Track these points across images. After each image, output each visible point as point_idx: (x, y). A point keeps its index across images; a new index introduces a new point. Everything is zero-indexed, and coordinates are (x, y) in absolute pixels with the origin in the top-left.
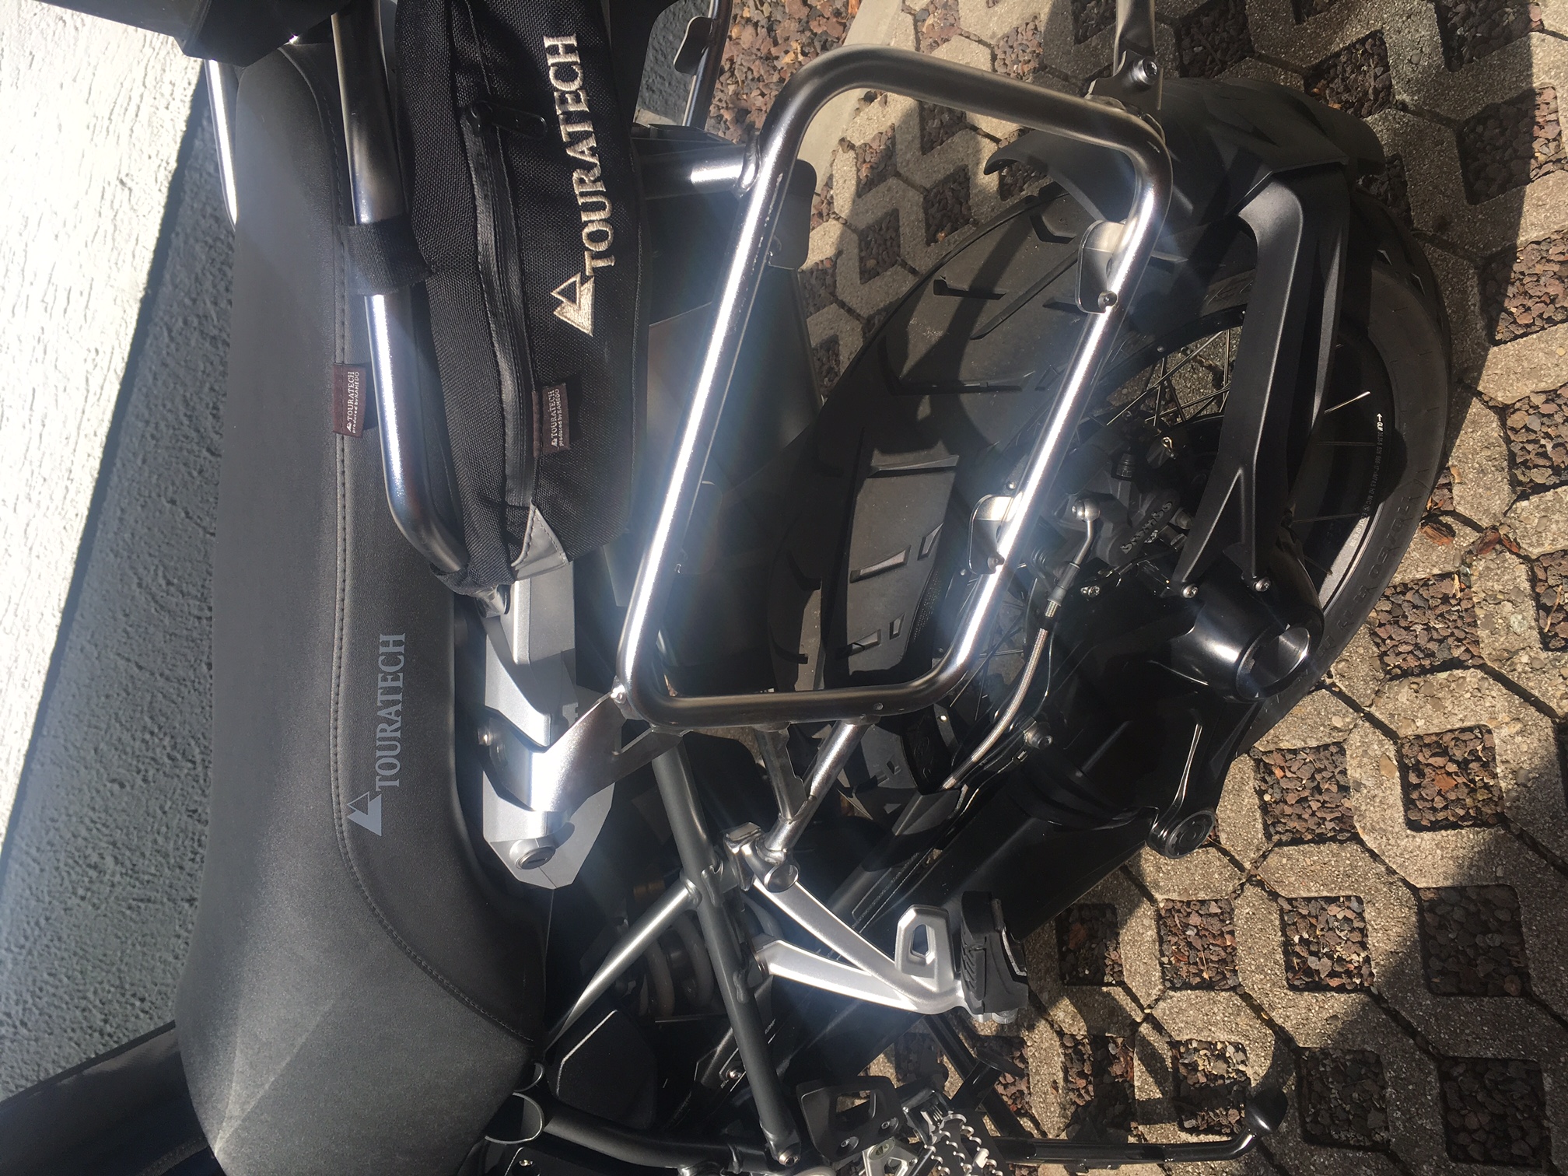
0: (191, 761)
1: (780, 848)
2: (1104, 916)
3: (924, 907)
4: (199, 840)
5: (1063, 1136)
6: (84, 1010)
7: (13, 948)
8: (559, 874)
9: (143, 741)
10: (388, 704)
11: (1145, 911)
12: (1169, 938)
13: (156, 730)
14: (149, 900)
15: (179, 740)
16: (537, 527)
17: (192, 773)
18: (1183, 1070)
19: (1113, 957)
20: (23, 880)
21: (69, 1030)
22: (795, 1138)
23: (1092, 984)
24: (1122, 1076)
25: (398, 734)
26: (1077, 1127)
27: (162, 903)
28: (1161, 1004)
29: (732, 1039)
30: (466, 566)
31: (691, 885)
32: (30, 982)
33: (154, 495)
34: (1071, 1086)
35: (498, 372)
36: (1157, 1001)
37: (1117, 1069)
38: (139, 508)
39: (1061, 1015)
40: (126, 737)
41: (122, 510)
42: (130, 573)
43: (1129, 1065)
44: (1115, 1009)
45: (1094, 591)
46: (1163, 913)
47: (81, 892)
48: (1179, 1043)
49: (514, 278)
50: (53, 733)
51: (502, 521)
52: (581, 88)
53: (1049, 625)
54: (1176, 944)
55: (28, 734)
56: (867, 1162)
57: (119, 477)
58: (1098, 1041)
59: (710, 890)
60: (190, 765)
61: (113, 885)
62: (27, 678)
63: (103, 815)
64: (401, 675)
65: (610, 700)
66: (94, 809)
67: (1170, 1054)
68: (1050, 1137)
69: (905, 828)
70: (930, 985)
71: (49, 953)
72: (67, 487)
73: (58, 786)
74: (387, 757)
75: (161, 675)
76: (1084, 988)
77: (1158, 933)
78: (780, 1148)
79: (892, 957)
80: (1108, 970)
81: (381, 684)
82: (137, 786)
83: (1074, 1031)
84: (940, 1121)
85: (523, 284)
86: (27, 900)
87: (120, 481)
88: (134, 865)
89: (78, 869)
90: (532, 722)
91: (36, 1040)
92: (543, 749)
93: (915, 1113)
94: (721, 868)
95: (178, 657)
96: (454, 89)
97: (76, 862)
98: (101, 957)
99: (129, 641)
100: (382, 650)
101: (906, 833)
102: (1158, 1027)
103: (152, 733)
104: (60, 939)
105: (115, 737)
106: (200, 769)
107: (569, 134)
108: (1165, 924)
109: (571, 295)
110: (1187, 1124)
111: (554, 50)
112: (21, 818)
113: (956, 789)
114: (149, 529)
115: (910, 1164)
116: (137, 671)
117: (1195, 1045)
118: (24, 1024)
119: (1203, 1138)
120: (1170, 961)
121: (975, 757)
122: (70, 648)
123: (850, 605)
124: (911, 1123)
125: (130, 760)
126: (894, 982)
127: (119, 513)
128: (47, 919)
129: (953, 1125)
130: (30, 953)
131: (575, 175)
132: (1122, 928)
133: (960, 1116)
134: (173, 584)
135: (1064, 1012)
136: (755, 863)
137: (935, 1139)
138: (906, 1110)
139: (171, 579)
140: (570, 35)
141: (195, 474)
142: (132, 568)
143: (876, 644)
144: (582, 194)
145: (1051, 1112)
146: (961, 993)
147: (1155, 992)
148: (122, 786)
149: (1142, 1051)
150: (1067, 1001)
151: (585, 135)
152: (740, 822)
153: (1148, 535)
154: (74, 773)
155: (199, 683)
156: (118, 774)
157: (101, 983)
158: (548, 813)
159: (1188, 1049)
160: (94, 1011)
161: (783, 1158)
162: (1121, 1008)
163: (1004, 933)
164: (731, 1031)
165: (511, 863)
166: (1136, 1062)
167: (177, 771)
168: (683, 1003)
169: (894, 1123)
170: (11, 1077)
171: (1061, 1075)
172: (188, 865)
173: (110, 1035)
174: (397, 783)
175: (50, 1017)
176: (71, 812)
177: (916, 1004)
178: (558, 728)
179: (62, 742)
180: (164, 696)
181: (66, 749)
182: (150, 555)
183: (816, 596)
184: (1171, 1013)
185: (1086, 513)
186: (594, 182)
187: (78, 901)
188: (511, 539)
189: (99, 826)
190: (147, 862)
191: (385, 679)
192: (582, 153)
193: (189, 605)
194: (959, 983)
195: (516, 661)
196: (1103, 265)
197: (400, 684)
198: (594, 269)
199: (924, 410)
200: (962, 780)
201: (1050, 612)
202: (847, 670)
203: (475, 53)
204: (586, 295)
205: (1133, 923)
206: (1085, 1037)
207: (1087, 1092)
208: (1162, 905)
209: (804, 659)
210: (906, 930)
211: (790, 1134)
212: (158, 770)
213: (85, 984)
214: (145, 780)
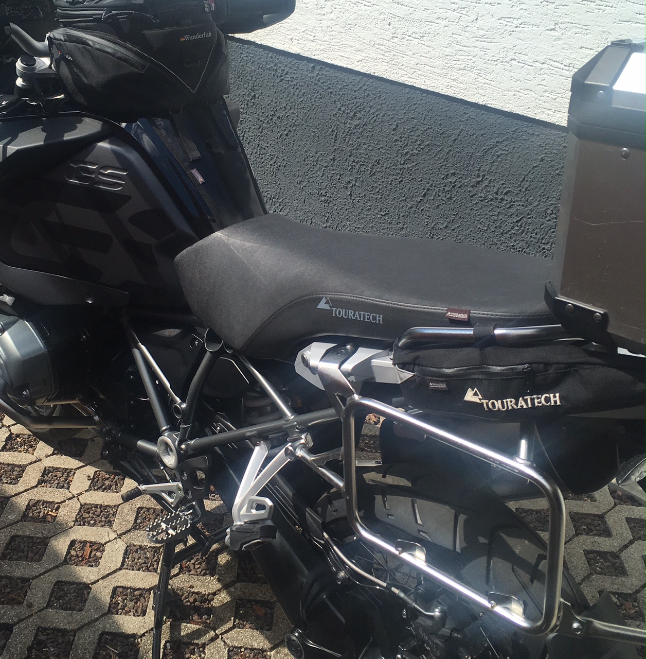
0: (405, 162)
1: (301, 454)
2: (267, 625)
3: (272, 509)
4: (364, 165)
5: (169, 587)
6: (285, 108)
7: (319, 77)
8: (299, 368)
9: (417, 140)
10: (360, 315)
11: (266, 645)
12: (253, 654)
13: (421, 147)
14: (335, 140)
15: (415, 157)
16: (407, 375)
17: (398, 163)
18: (192, 647)
19: (247, 625)
20: (351, 83)
21: (276, 101)
22: (190, 452)
23: (236, 613)
24: (192, 619)
25: (350, 318)
26: (172, 594)
27: (333, 146)
28: (223, 643)
29: (233, 429)
30: (400, 348)
31: (292, 417)
32: (301, 84)
33: (546, 151)
34: (190, 595)
35: (451, 368)
36: (224, 642)
37: (195, 617)
38: (539, 143)
39: (223, 596)
40: (419, 132)
41: (538, 135)
42: (504, 138)
43: (197, 623)
44: (223, 621)
45: (404, 615)
46: (265, 653)
47: (343, 108)
48: (204, 649)
49: (480, 377)
50: (424, 98)
51: (409, 364)
52: (543, 404)
53: (388, 588)
54: (249, 656)
55: (423, 87)
56: (175, 484)
57: (556, 134)
58: (209, 611)
59: (289, 425)
60: (402, 162)
61: (345, 123)
62: (452, 88)
63: (380, 120)
64: (369, 321)
65: (354, 394)
66: (384, 116)
67: (200, 643)
68: (170, 581)
69: (309, 513)
70: (243, 512)
71: (314, 93)
72: (551, 109)
73: (397, 100)
74: (343, 313)
75: (450, 150)
76: (234, 609)
77: (256, 649)
78: (188, 445)
79: (256, 496)
80: (241, 622)
81: (367, 314)
82: (393, 136)
83: (215, 601)
84: (188, 517)
85: (479, 379)
86: (342, 84)
87: (554, 135)
88: (354, 134)
89: (354, 107)
90: (349, 366)
91: (273, 86)
92: (339, 368)
93: (192, 507)
94: (297, 430)
95: (459, 159)
96: (539, 363)
97: (358, 106)
98: (310, 117)
99: (469, 136)
100: (378, 315)
101: (307, 513)
102: (213, 640)
103: (420, 145)
104: (321, 98)
105: (419, 127)
106: (400, 167)
107: (527, 399)
108: (259, 653)
109: (475, 394)
110: (168, 644)
111: (555, 397)
112: (382, 83)
113: (323, 538)
114: (528, 148)
115: (172, 503)
116: (453, 139)
117: (203, 655)
118: (281, 80)
119: (162, 650)
120: (242, 652)
121: (335, 548)
122: (467, 108)
123: (402, 498)
124: (188, 505)
125: (407, 134)
126: (246, 496)
127: (537, 133)
128: (331, 93)
129: (186, 522)
130: (316, 84)
131: (513, 400)
132: (260, 632)
133: (189, 525)
134: (498, 158)
135: (223, 597)
136: (297, 443)
137: (181, 514)
138: (194, 503)
139: (501, 157)
140: (560, 402)
141: (557, 172)
142: (507, 139)
143: (385, 508)
144: (507, 402)
145: (180, 583)
146: (239, 523)
147: (228, 641)
148: (394, 130)
149: (202, 630)
150: (229, 600)
151: (527, 404)
152: (314, 439)
153: (428, 645)
154: (402, 108)
155: (445, 168)
156: (400, 128)
157: (297, 116)
158: (317, 368)
159: (201, 652)
160: (284, 112)
161: (183, 446)
162: (222, 625)
163: (259, 540)
164: (235, 429)
165: (304, 351)
166: (198, 627)
167: (400, 156)
168: (249, 410)
169: (190, 497)
170: (257, 74)
171: (196, 591)
172: (352, 159)
173: (272, 119)
174: (334, 315)
175: (284, 92)
176: (383, 105)
177: (237, 504)
178: (347, 374)
179: (419, 102)
180: (439, 151)
181: (415, 104)
182: (514, 148)
183: (410, 485)
184: (218, 647)
185: (437, 613)
186: (511, 405)
187: (339, 107)
188: (403, 366)
189: (375, 118)
190: (355, 140)
191: (368, 315)
192: (521, 403)
193: (486, 165)
194: (243, 524)
195: (372, 360)
196: (507, 606)
197: (366, 320)
198: (483, 403)
199: (482, 540)
200: (326, 541)
201: (393, 589)
202: (376, 495)
203: (552, 370)
204: (476, 399)
205: (262, 638)
206: (212, 605)
207: (187, 602)
208: (268, 653)
209: (384, 477)
210: (265, 501)
211: (192, 450)
212: (401, 147)
213: (297, 109)
214: (396, 140)
